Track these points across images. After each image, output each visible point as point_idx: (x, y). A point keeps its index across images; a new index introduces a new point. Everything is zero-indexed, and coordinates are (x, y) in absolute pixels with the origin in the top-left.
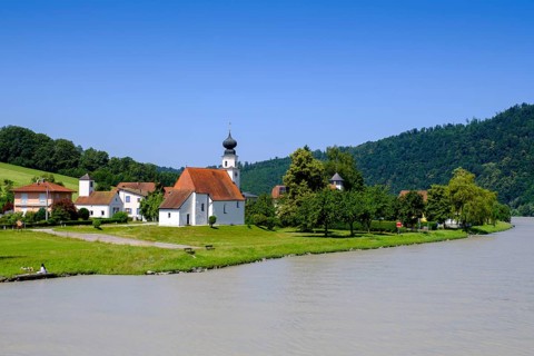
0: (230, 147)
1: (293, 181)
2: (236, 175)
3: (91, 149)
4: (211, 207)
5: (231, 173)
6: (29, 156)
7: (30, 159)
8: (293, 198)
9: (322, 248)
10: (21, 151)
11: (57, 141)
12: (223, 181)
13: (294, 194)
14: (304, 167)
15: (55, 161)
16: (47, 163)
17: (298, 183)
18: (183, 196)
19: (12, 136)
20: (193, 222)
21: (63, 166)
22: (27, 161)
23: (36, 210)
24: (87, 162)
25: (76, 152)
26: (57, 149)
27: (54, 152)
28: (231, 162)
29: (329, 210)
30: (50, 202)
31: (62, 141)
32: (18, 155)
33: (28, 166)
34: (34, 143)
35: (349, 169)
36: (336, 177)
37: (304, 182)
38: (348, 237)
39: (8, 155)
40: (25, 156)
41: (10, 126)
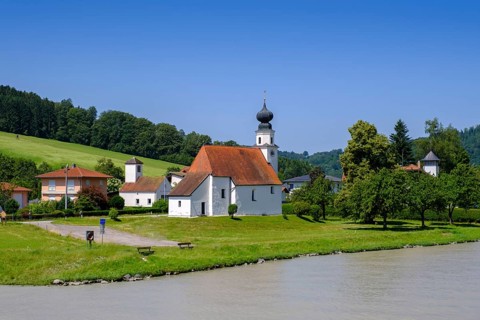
0: (265, 120)
1: (352, 160)
2: (272, 153)
3: (194, 133)
4: (234, 194)
5: (265, 152)
6: (129, 142)
7: (130, 144)
8: (351, 181)
9: (363, 245)
10: (121, 136)
11: (159, 125)
12: (255, 161)
13: (353, 176)
14: (364, 143)
15: (157, 146)
16: (148, 149)
17: (357, 163)
18: (197, 180)
19: (112, 121)
20: (210, 211)
21: (164, 152)
22: (127, 147)
23: (59, 199)
24: (188, 147)
25: (178, 137)
26: (158, 134)
27: (154, 137)
28: (266, 139)
29: (386, 196)
30: (77, 189)
31: (164, 125)
32: (118, 141)
33: (128, 152)
34: (134, 127)
35: (452, 147)
36: (430, 156)
37: (365, 162)
38: (417, 229)
39: (108, 141)
40: (126, 142)
41: (110, 111)
